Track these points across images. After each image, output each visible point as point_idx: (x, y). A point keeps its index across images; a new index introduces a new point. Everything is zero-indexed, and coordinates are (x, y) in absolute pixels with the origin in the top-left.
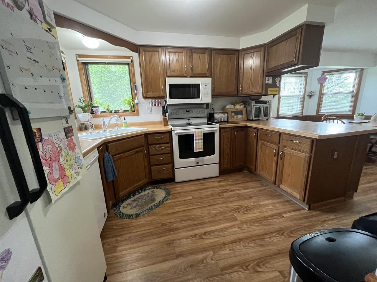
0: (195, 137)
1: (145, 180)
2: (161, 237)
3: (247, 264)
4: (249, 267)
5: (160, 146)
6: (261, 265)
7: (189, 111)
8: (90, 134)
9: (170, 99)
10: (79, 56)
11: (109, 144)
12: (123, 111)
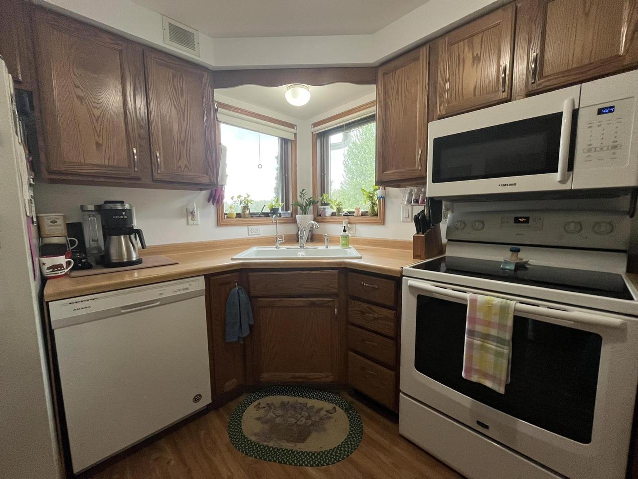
0: (474, 321)
1: (330, 374)
5: (371, 309)
7: (526, 222)
8: (275, 249)
9: (434, 182)
10: (315, 125)
11: (250, 274)
12: (361, 214)
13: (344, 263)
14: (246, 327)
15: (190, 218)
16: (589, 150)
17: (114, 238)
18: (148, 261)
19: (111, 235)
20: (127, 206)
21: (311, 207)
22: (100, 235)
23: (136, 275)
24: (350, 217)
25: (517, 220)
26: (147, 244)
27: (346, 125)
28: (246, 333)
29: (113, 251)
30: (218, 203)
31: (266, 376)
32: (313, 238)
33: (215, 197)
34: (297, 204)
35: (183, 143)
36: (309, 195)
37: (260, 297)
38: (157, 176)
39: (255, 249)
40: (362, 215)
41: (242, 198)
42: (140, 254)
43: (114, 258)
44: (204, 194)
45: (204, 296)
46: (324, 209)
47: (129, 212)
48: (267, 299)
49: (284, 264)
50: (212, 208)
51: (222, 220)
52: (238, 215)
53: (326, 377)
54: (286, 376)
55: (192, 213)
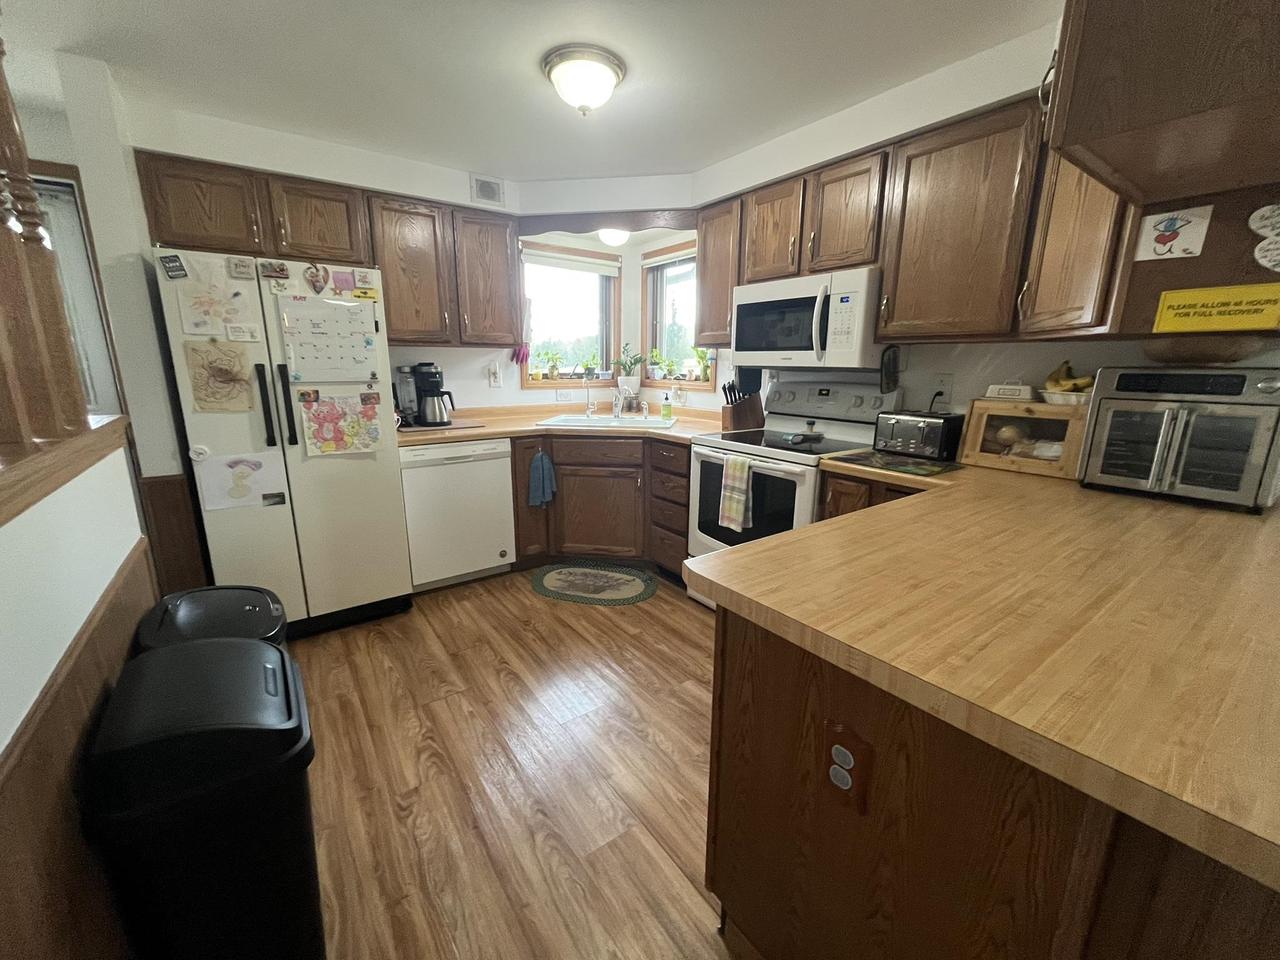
0: (726, 478)
1: (633, 548)
2: (495, 628)
3: (436, 738)
4: (429, 741)
5: (669, 478)
6: (434, 759)
7: (827, 395)
9: (737, 350)
10: (646, 256)
11: (554, 440)
12: (694, 378)
13: (649, 433)
14: (548, 491)
15: (492, 379)
16: (848, 333)
17: (429, 399)
18: (456, 423)
19: (426, 396)
20: (439, 370)
21: (639, 366)
22: (414, 396)
23: (447, 434)
24: (682, 382)
25: (820, 394)
26: (456, 407)
27: (680, 261)
28: (549, 498)
29: (429, 412)
30: (522, 362)
31: (569, 546)
32: (632, 406)
33: (519, 356)
34: (618, 363)
35: (488, 301)
36: (635, 350)
37: (563, 465)
38: (465, 339)
39: (563, 417)
40: (696, 380)
41: (550, 356)
42: (450, 416)
43: (430, 418)
44: (507, 352)
45: (509, 459)
46: (653, 369)
47: (440, 374)
48: (569, 467)
49: (587, 431)
50: (515, 367)
51: (526, 382)
52: (545, 376)
53: (629, 551)
54: (587, 547)
55: (495, 374)
